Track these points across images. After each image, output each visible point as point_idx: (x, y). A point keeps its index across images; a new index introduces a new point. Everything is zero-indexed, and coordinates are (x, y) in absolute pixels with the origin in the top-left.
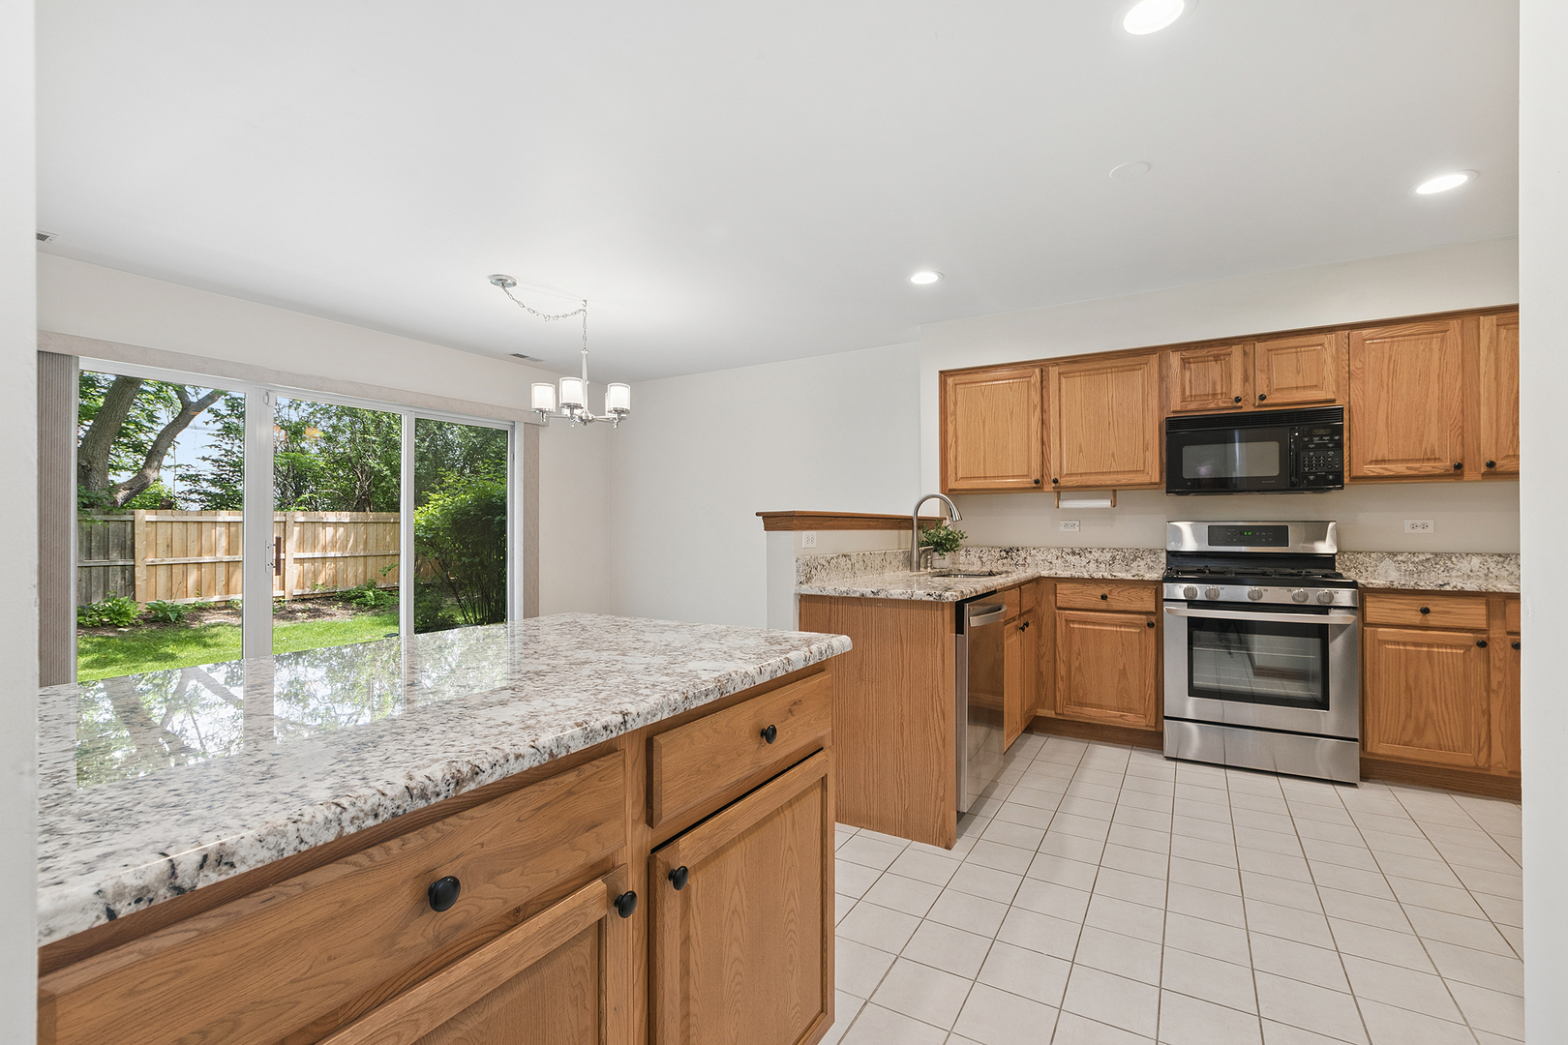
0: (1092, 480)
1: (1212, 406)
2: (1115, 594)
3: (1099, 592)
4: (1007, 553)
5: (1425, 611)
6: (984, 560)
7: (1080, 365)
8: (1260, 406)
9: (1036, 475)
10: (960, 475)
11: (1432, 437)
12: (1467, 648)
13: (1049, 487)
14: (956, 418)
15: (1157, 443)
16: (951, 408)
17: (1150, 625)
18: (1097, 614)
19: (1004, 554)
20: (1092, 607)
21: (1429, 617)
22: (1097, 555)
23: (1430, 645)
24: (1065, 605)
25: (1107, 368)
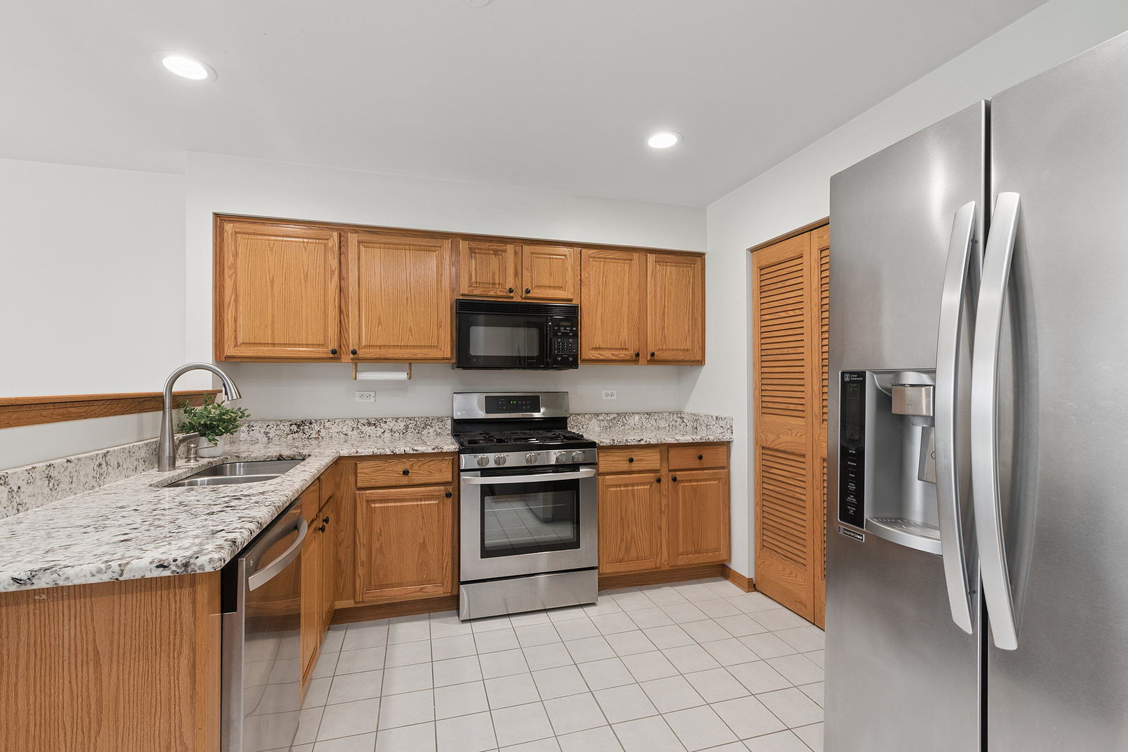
0: (390, 353)
1: (492, 293)
2: (416, 467)
3: (401, 468)
4: (299, 426)
5: (631, 460)
6: (271, 435)
7: (380, 236)
8: (525, 298)
9: (333, 345)
10: (240, 340)
11: (625, 334)
12: (651, 484)
13: (347, 358)
14: (236, 273)
15: (449, 322)
16: (229, 259)
17: (448, 495)
18: (399, 490)
19: (294, 428)
20: (393, 484)
21: (633, 465)
22: (391, 425)
23: (633, 485)
24: (366, 485)
25: (406, 245)
